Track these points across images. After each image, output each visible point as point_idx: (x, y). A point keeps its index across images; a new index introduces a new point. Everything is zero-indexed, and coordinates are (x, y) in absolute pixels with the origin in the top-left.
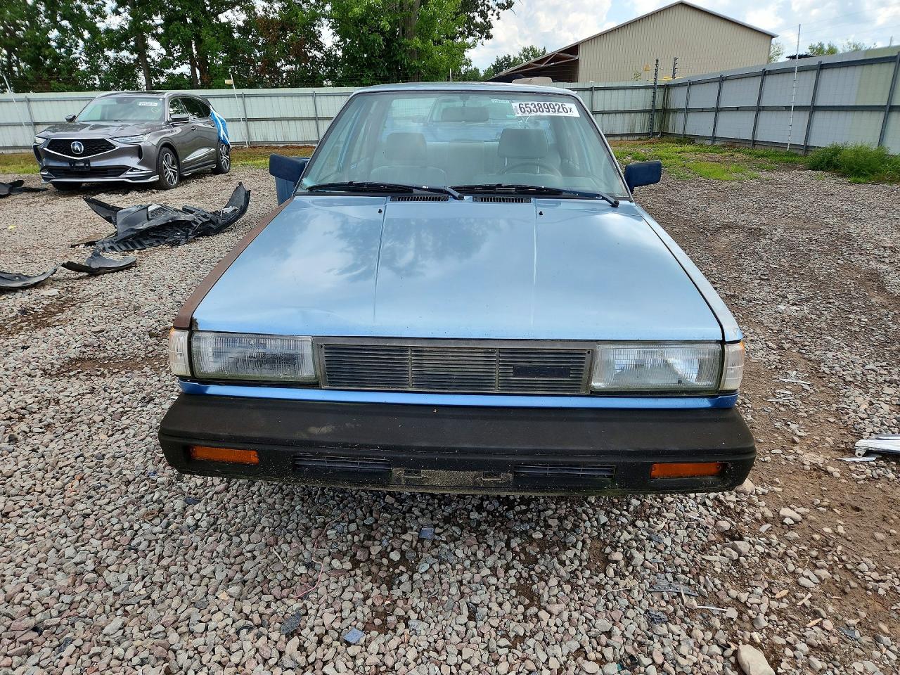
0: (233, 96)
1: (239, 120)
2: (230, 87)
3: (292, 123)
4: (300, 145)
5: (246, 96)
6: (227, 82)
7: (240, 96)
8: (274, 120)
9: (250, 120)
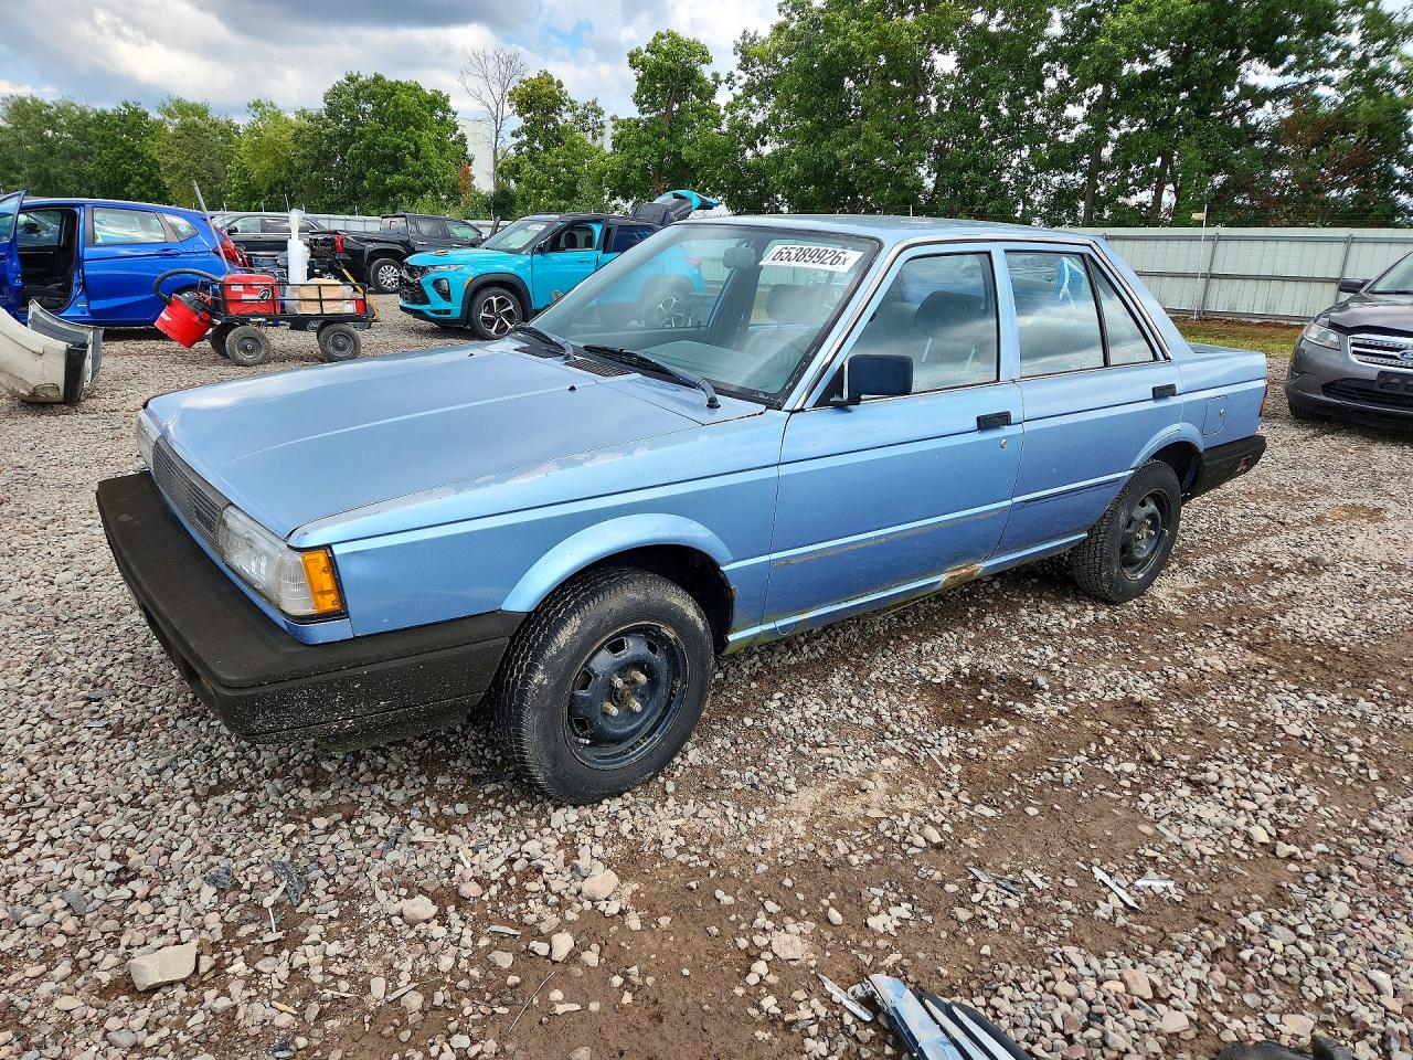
0: (1198, 238)
1: (1194, 276)
2: (1199, 224)
3: (1290, 285)
4: (1292, 323)
5: (1220, 238)
6: (1196, 216)
7: (1208, 238)
8: (1257, 278)
9: (1213, 276)
